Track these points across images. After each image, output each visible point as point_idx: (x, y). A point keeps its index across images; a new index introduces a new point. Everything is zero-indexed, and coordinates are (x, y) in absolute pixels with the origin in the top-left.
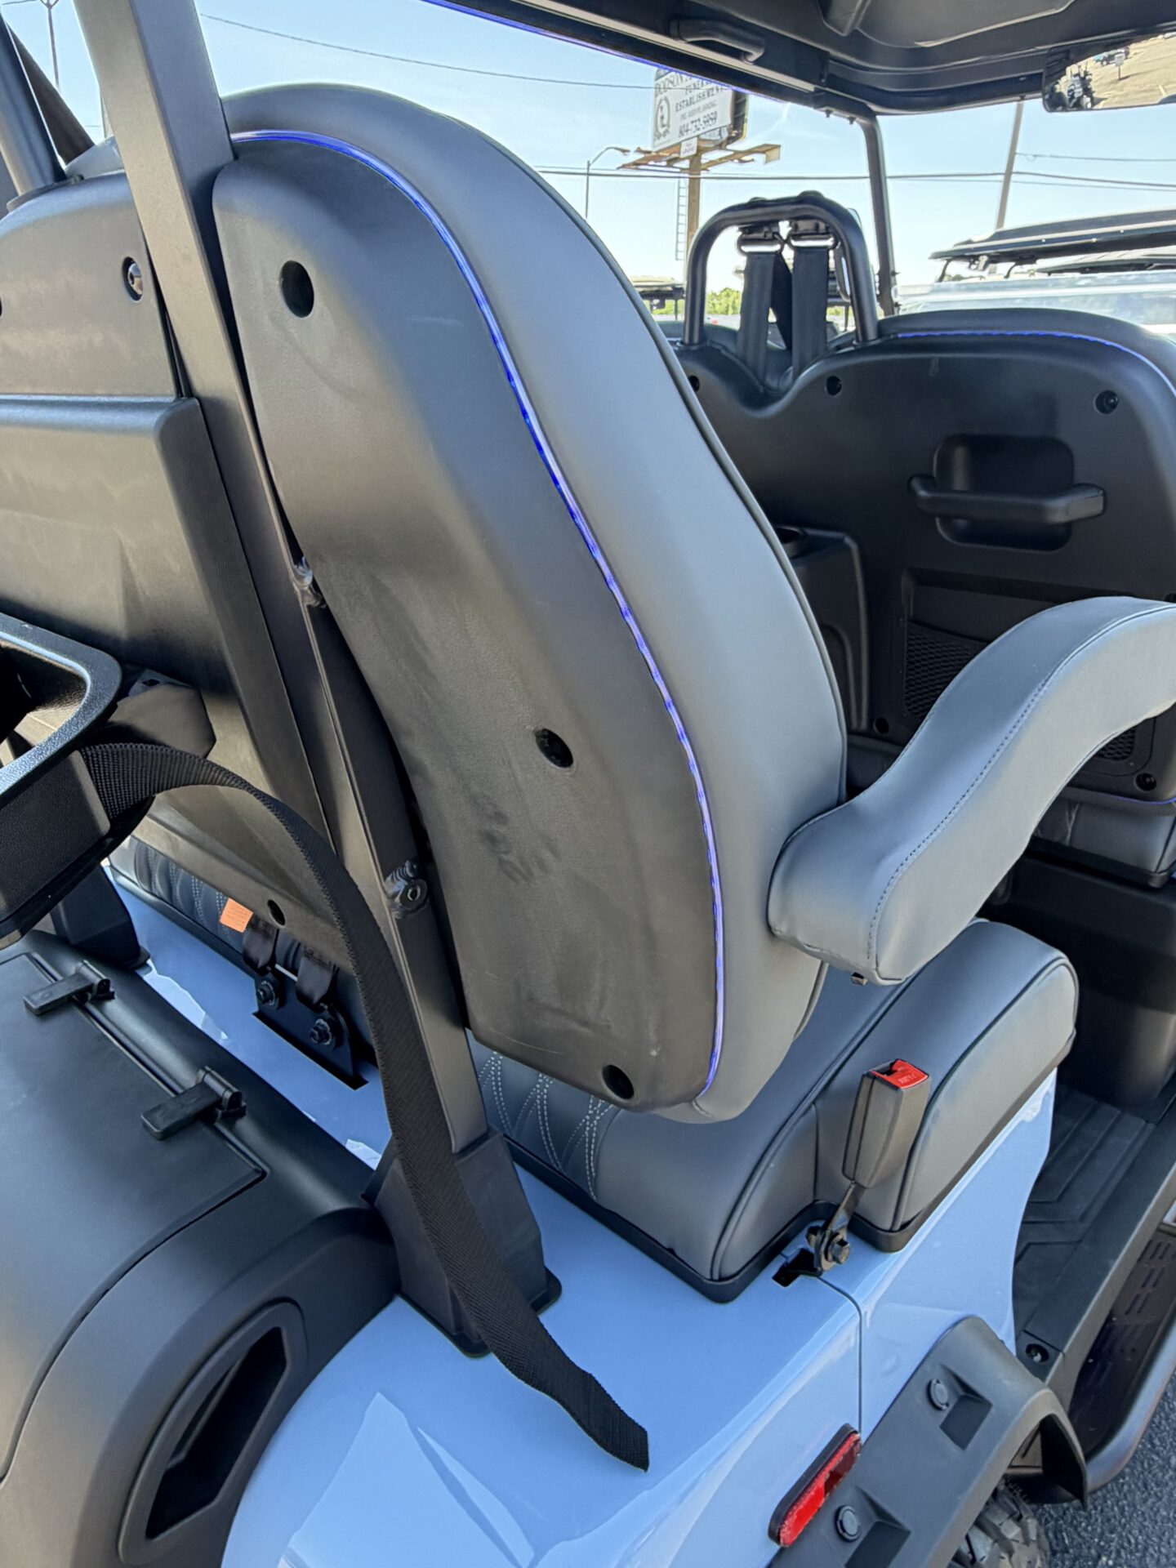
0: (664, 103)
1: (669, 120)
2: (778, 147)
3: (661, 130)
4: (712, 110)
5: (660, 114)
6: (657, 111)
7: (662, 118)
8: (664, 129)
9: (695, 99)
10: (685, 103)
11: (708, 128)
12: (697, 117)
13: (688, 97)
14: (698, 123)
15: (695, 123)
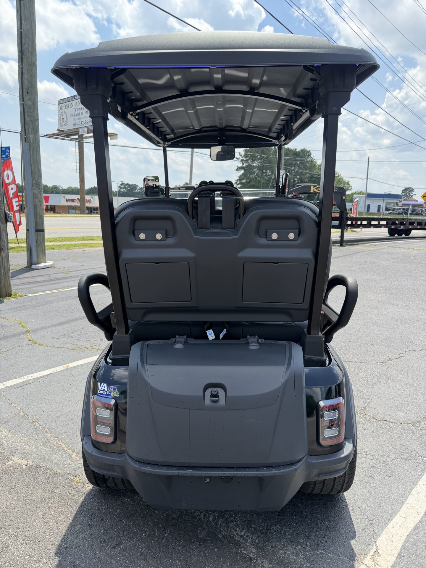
0: (63, 113)
1: (67, 120)
3: (63, 124)
5: (62, 118)
6: (60, 116)
7: (63, 119)
8: (65, 123)
9: (80, 114)
10: (75, 115)
11: (88, 125)
12: (82, 120)
13: (77, 112)
14: (82, 122)
15: (81, 123)
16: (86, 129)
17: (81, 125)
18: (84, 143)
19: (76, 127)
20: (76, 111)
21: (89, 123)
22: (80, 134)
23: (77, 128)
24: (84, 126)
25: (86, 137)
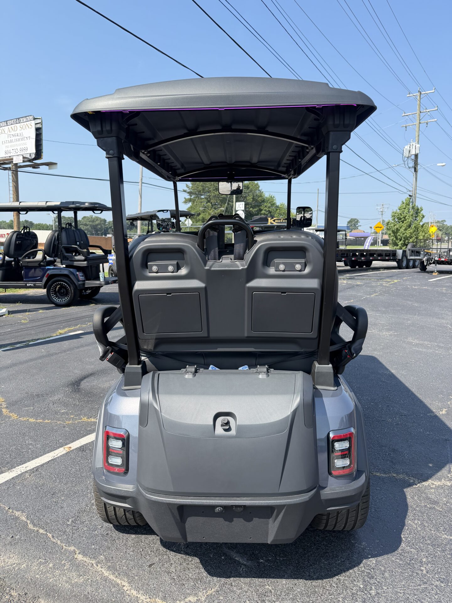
2: (56, 164)
4: (25, 146)
9: (14, 141)
10: (8, 141)
11: (23, 153)
12: (15, 148)
13: (9, 139)
14: (16, 150)
15: (14, 150)
16: (21, 158)
17: (14, 152)
18: (19, 172)
19: (9, 155)
20: (9, 137)
21: (24, 151)
22: (14, 163)
23: (10, 157)
24: (19, 154)
25: (20, 166)
